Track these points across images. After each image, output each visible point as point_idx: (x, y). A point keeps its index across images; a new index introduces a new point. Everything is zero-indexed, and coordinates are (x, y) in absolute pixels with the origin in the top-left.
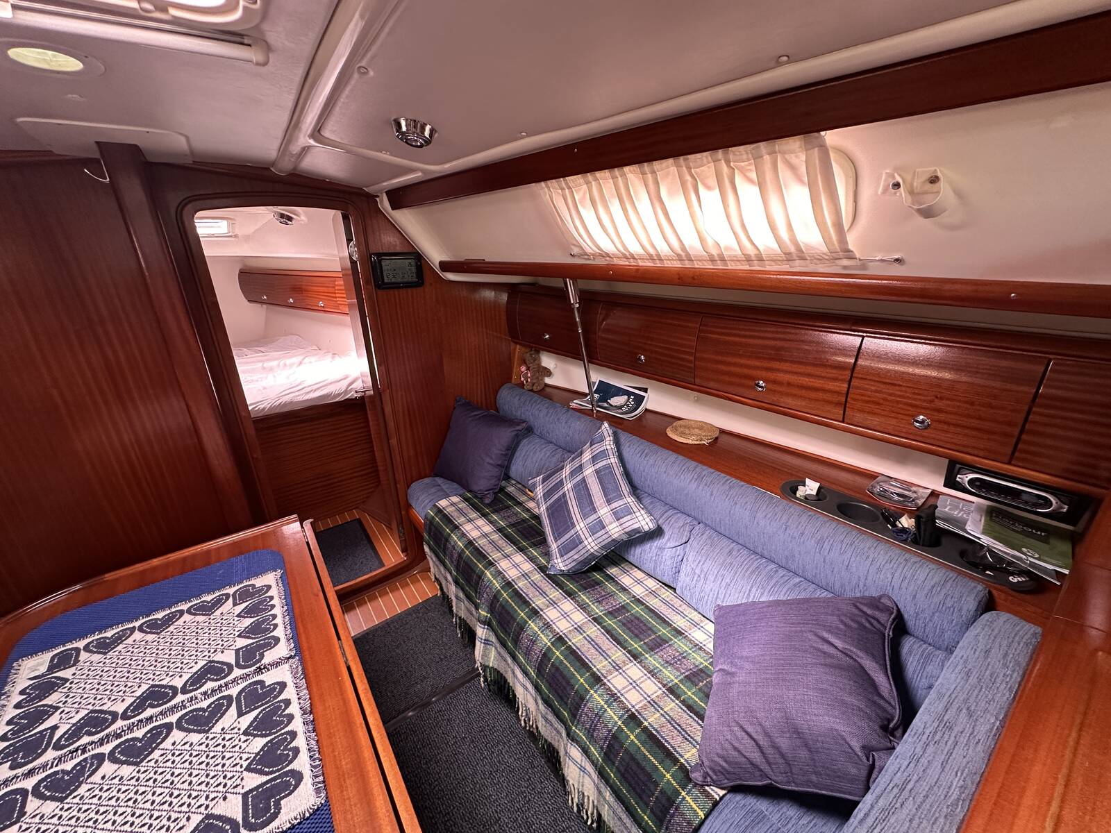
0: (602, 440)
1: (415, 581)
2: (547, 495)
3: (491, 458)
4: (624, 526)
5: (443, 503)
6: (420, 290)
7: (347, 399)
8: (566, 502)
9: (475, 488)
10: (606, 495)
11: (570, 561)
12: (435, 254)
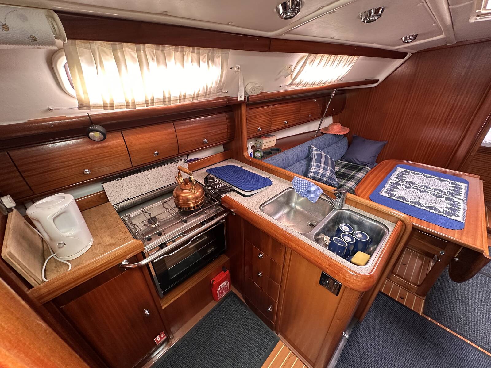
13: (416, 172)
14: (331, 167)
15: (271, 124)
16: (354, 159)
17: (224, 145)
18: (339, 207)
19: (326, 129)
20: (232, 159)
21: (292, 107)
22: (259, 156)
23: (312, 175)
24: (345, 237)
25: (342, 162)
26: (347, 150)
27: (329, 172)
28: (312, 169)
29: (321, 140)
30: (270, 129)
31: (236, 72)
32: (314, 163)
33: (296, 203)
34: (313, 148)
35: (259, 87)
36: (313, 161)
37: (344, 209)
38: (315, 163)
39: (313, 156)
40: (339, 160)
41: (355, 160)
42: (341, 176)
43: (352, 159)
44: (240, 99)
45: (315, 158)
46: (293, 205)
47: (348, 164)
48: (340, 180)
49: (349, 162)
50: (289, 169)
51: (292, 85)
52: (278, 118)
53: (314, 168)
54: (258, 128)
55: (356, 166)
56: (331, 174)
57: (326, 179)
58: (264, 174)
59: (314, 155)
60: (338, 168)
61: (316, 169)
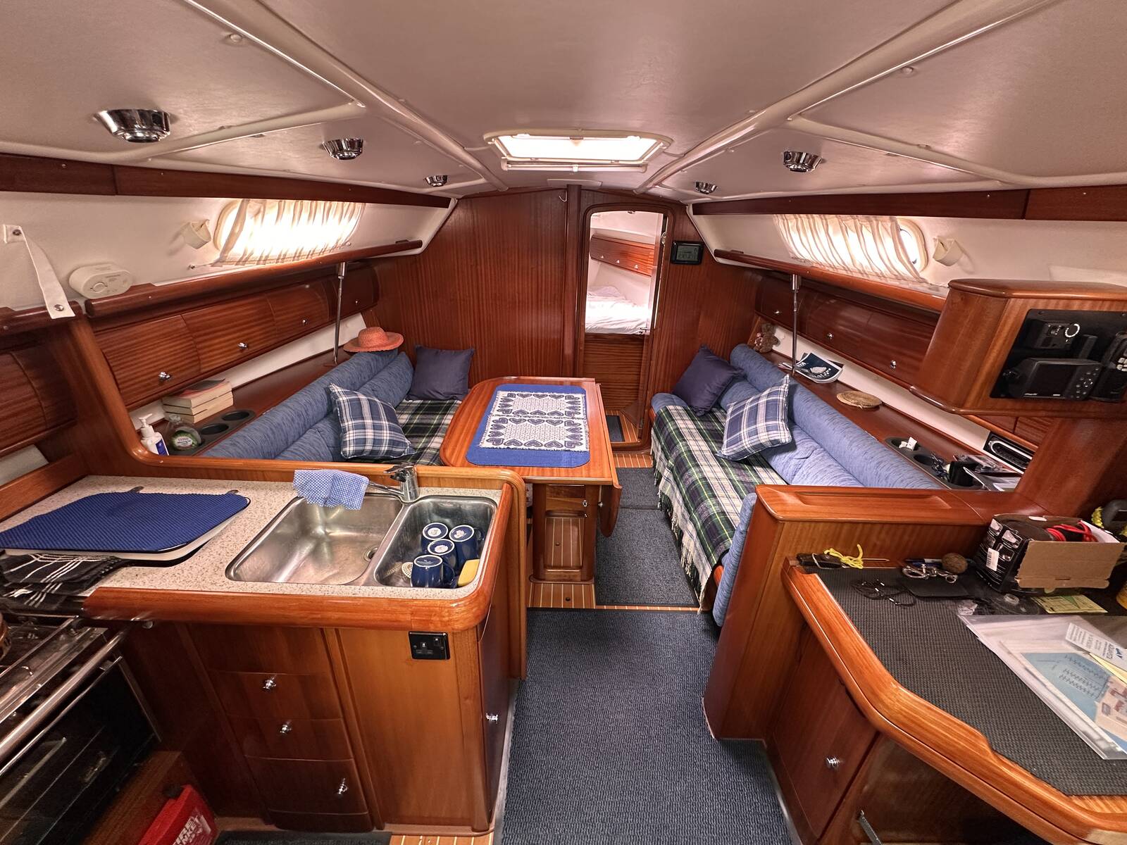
0: (781, 384)
1: (640, 457)
2: (733, 412)
3: (710, 388)
4: (770, 436)
5: (671, 407)
6: (698, 267)
7: (634, 334)
8: (742, 417)
9: (694, 405)
10: (766, 416)
11: (730, 450)
12: (713, 244)
13: (524, 393)
14: (388, 420)
15: (197, 358)
16: (432, 392)
17: (39, 445)
18: (411, 498)
19: (355, 342)
20: (93, 478)
21: (248, 307)
22: (190, 443)
23: (352, 449)
24: (437, 549)
25: (411, 403)
26: (414, 375)
27: (388, 432)
28: (348, 436)
29: (349, 370)
30: (200, 369)
31: (8, 243)
32: (348, 423)
33: (326, 525)
34: (336, 389)
35: (119, 275)
36: (345, 418)
37: (421, 499)
38: (350, 423)
39: (340, 407)
40: (405, 401)
41: (434, 393)
42: (413, 431)
43: (426, 393)
44: (54, 315)
45: (347, 410)
46: (320, 530)
47: (422, 404)
48: (417, 440)
49: (425, 399)
50: (292, 452)
51: (223, 262)
52: (217, 341)
53: (351, 432)
54: (157, 376)
55: (439, 403)
56: (393, 435)
57: (386, 448)
58: (218, 489)
59: (342, 404)
60: (406, 417)
61: (357, 434)
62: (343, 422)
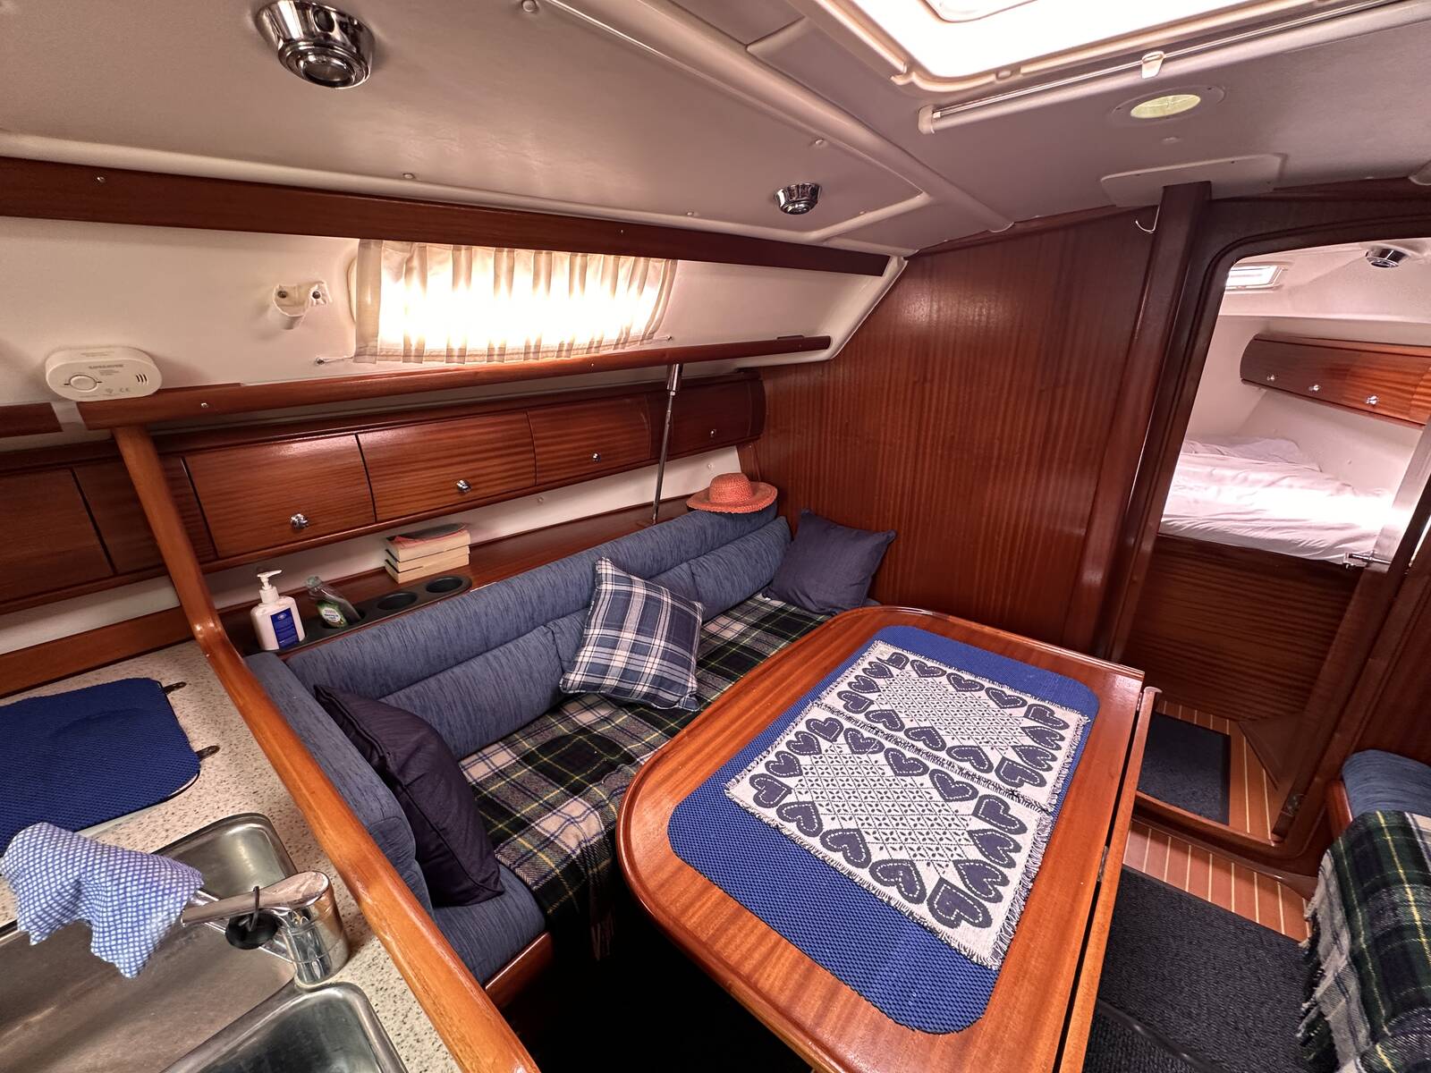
1: (1268, 889)
7: (1324, 561)
13: (930, 664)
14: (668, 640)
19: (707, 492)
22: (337, 620)
23: (578, 678)
27: (657, 661)
28: (582, 654)
30: (376, 516)
32: (595, 632)
34: (606, 569)
36: (593, 621)
38: (597, 631)
39: (597, 600)
40: (760, 597)
41: (802, 597)
45: (604, 608)
51: (373, 354)
52: (414, 475)
53: (590, 648)
54: (290, 519)
56: (664, 669)
57: (645, 689)
59: (602, 596)
60: (739, 627)
61: (597, 655)
62: (588, 628)
